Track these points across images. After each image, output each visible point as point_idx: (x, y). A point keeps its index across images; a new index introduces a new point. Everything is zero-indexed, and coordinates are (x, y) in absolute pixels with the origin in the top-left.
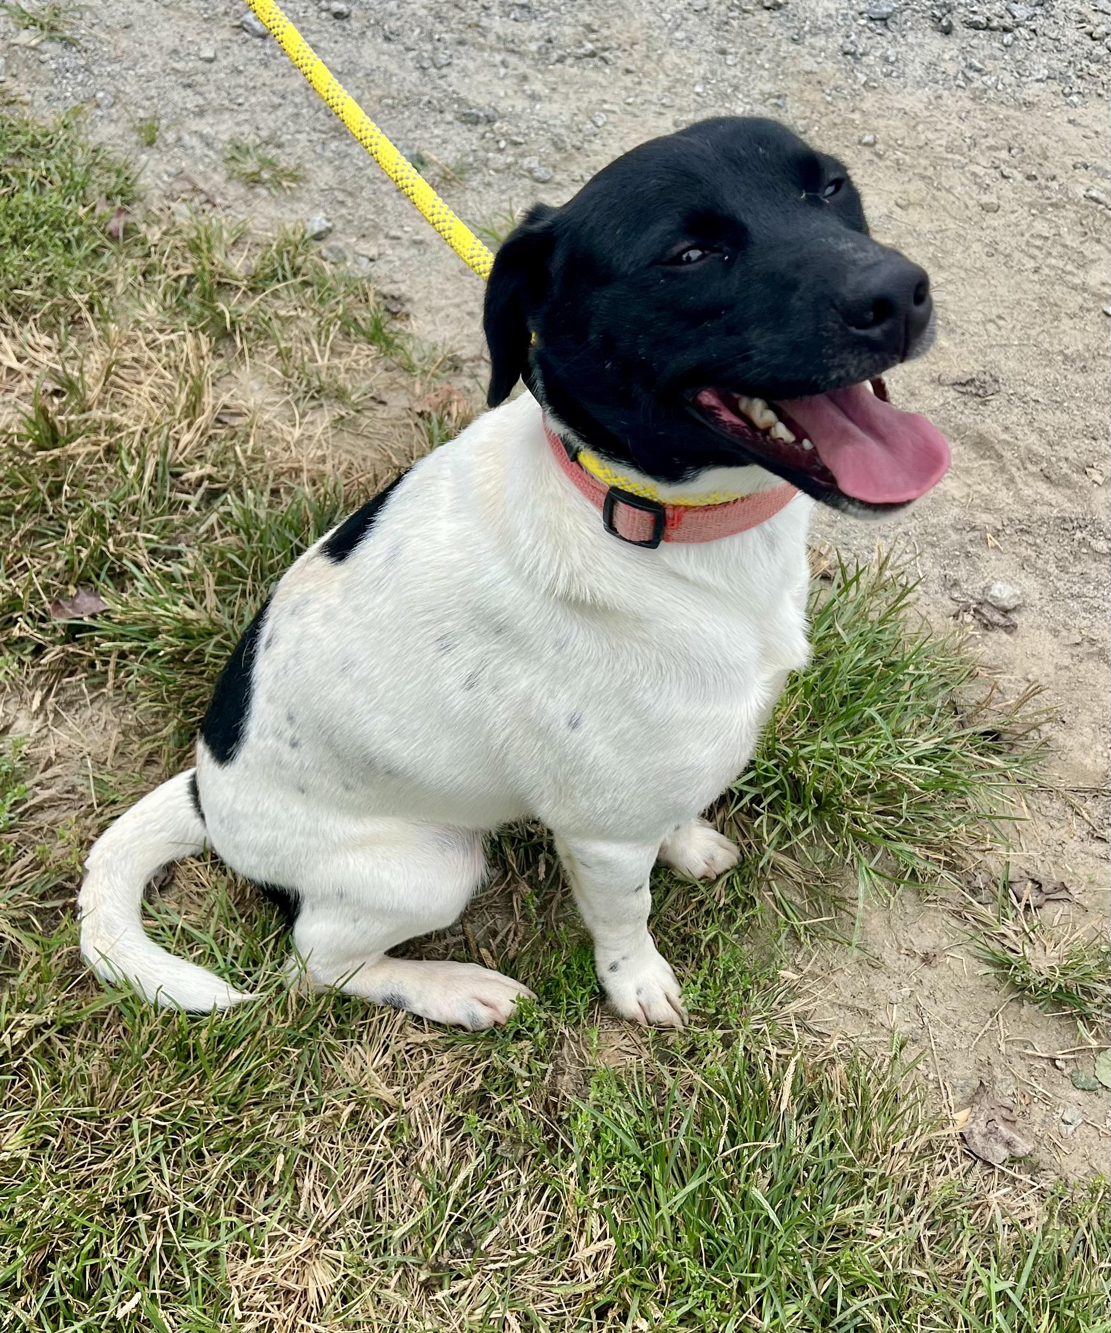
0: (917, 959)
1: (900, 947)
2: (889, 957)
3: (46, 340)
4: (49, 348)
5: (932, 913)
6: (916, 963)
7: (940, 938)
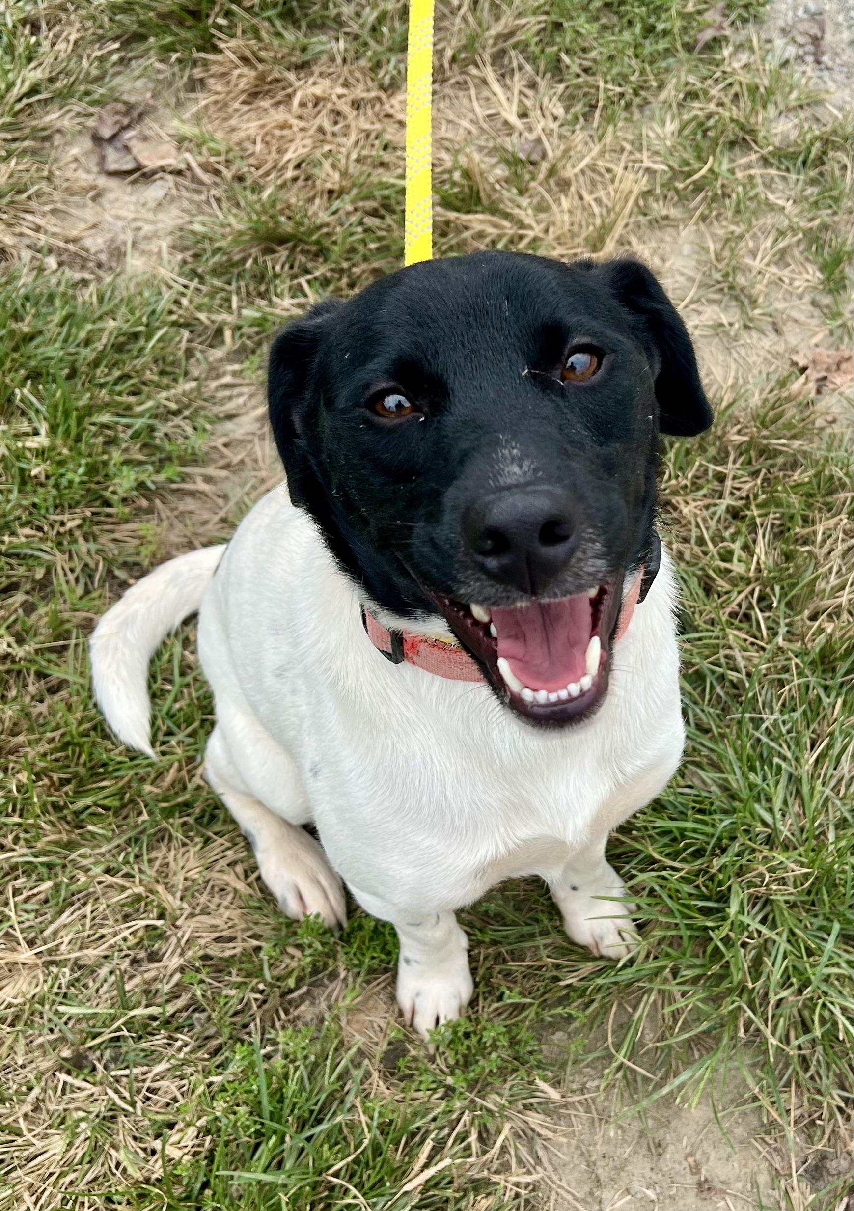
0: (696, 1178)
1: (691, 1154)
2: (673, 1156)
3: (560, 111)
4: (555, 118)
5: (754, 1152)
6: (690, 1180)
7: (738, 1179)
